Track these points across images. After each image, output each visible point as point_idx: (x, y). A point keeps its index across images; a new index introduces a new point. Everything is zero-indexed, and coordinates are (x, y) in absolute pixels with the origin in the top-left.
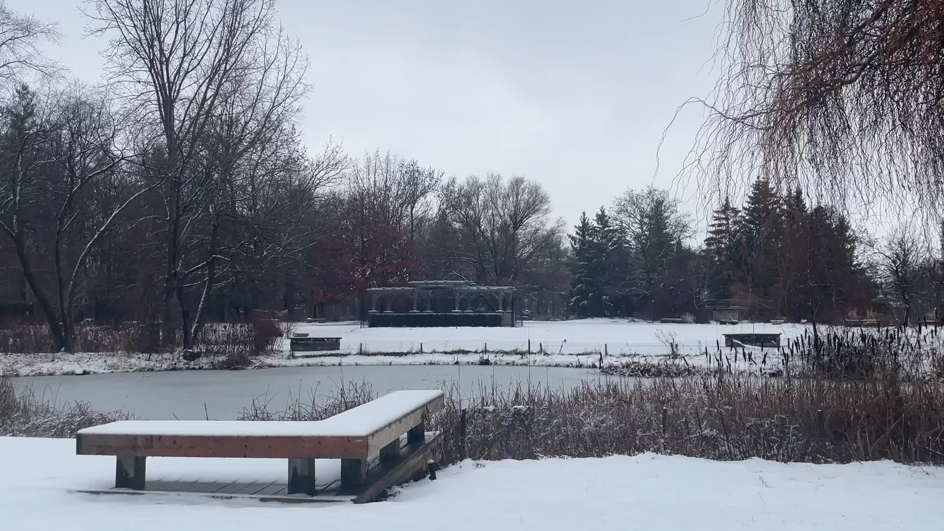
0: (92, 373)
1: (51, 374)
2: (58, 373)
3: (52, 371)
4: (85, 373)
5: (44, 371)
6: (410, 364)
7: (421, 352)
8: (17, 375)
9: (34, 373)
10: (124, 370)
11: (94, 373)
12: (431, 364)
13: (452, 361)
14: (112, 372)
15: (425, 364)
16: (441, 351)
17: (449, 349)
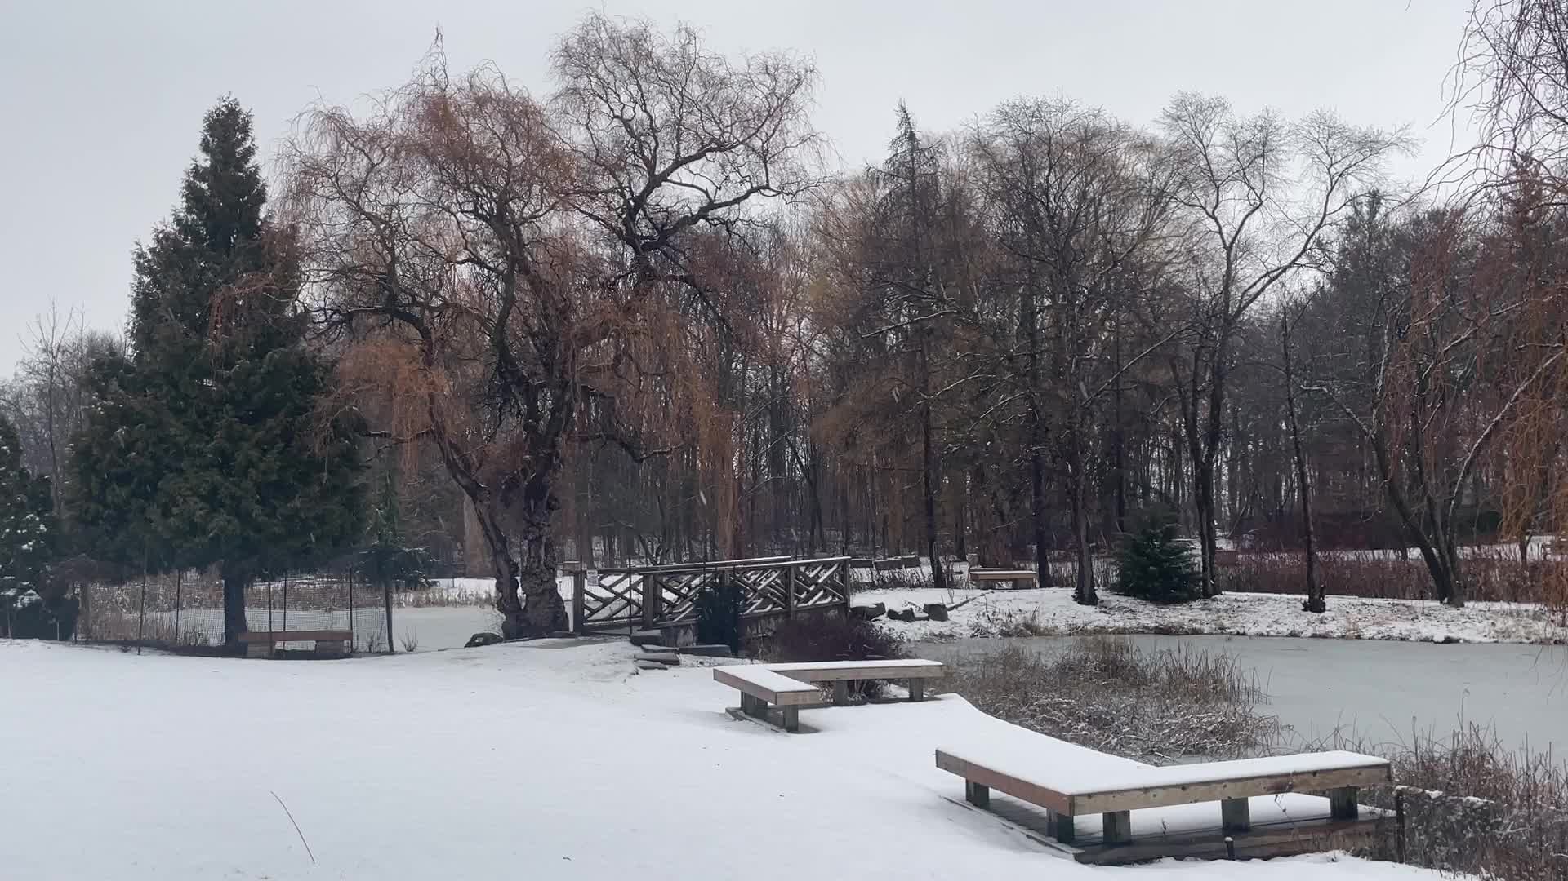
0: (1461, 641)
1: (1403, 639)
2: (1413, 638)
3: (1405, 633)
4: (1448, 641)
5: (1395, 633)
8: (1359, 637)
9: (1380, 636)
10: (1518, 640)
11: (1466, 641)
14: (1496, 642)
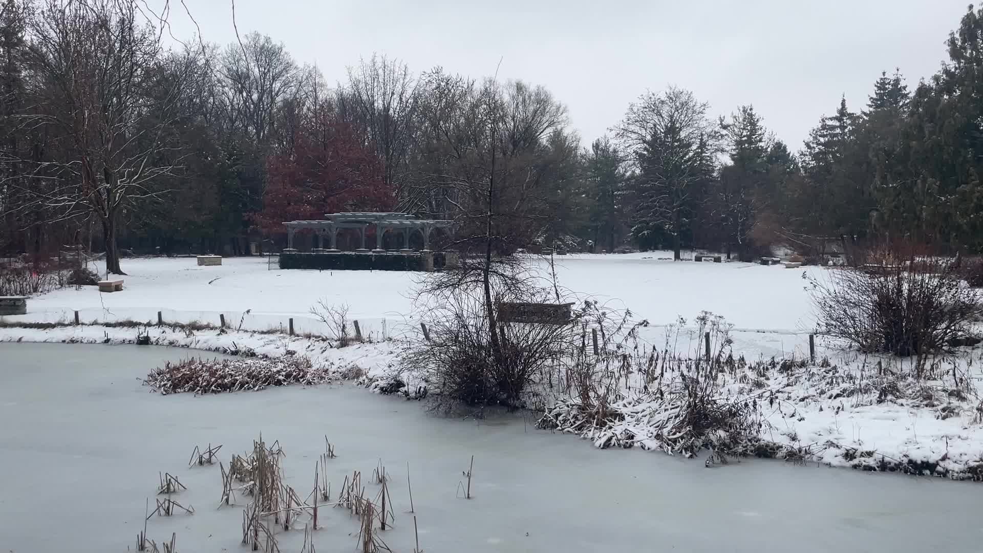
6: (45, 342)
7: (77, 322)
12: (72, 341)
13: (100, 338)
15: (64, 341)
16: (102, 322)
17: (112, 320)
